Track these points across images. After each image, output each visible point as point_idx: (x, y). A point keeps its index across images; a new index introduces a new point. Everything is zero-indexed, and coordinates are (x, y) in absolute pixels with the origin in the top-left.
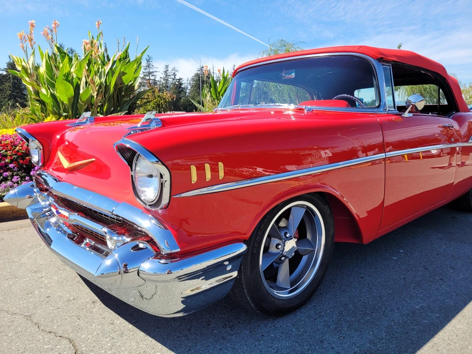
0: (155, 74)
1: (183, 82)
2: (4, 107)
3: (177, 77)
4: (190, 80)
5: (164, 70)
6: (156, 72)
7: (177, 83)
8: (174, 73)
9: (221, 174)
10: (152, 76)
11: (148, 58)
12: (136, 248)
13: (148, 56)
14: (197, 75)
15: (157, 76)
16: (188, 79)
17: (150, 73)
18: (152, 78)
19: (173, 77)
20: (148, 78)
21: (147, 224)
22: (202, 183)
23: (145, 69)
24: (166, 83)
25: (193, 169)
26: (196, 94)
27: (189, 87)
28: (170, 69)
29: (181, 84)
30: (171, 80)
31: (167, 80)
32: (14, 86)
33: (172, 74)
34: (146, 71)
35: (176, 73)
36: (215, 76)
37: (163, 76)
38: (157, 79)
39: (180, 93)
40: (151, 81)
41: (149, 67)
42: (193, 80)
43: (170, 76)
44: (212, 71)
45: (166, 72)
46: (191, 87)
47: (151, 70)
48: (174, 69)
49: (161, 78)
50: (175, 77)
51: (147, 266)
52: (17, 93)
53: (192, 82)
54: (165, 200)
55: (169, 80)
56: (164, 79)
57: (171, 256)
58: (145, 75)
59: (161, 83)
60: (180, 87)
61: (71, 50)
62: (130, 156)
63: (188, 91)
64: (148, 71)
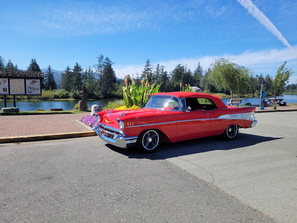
0: (151, 69)
1: (167, 74)
2: (72, 90)
3: (164, 71)
4: (171, 72)
5: (157, 67)
6: (152, 68)
7: (164, 74)
8: (162, 69)
9: (133, 124)
10: (150, 71)
11: (147, 61)
12: (119, 135)
13: (148, 59)
14: (176, 69)
15: (152, 71)
16: (170, 72)
17: (148, 69)
18: (149, 72)
19: (162, 71)
20: (147, 72)
21: (121, 132)
22: (129, 125)
23: (146, 67)
24: (158, 74)
25: (128, 123)
26: (175, 81)
27: (171, 76)
28: (160, 67)
29: (166, 75)
30: (160, 73)
31: (158, 73)
32: (78, 79)
33: (161, 69)
34: (146, 68)
35: (163, 68)
36: (187, 70)
37: (156, 70)
38: (152, 73)
39: (165, 80)
40: (149, 74)
41: (148, 66)
42: (173, 72)
43: (160, 70)
44: (185, 67)
45: (157, 68)
46: (172, 77)
47: (149, 68)
48: (162, 66)
49: (154, 72)
50: (163, 71)
51: (121, 138)
52: (79, 82)
53: (173, 74)
54: (124, 128)
55: (159, 73)
56: (156, 73)
57: (124, 137)
58: (145, 71)
59: (155, 75)
60: (166, 77)
61: (107, 58)
62: (119, 121)
63: (170, 79)
64: (147, 68)
